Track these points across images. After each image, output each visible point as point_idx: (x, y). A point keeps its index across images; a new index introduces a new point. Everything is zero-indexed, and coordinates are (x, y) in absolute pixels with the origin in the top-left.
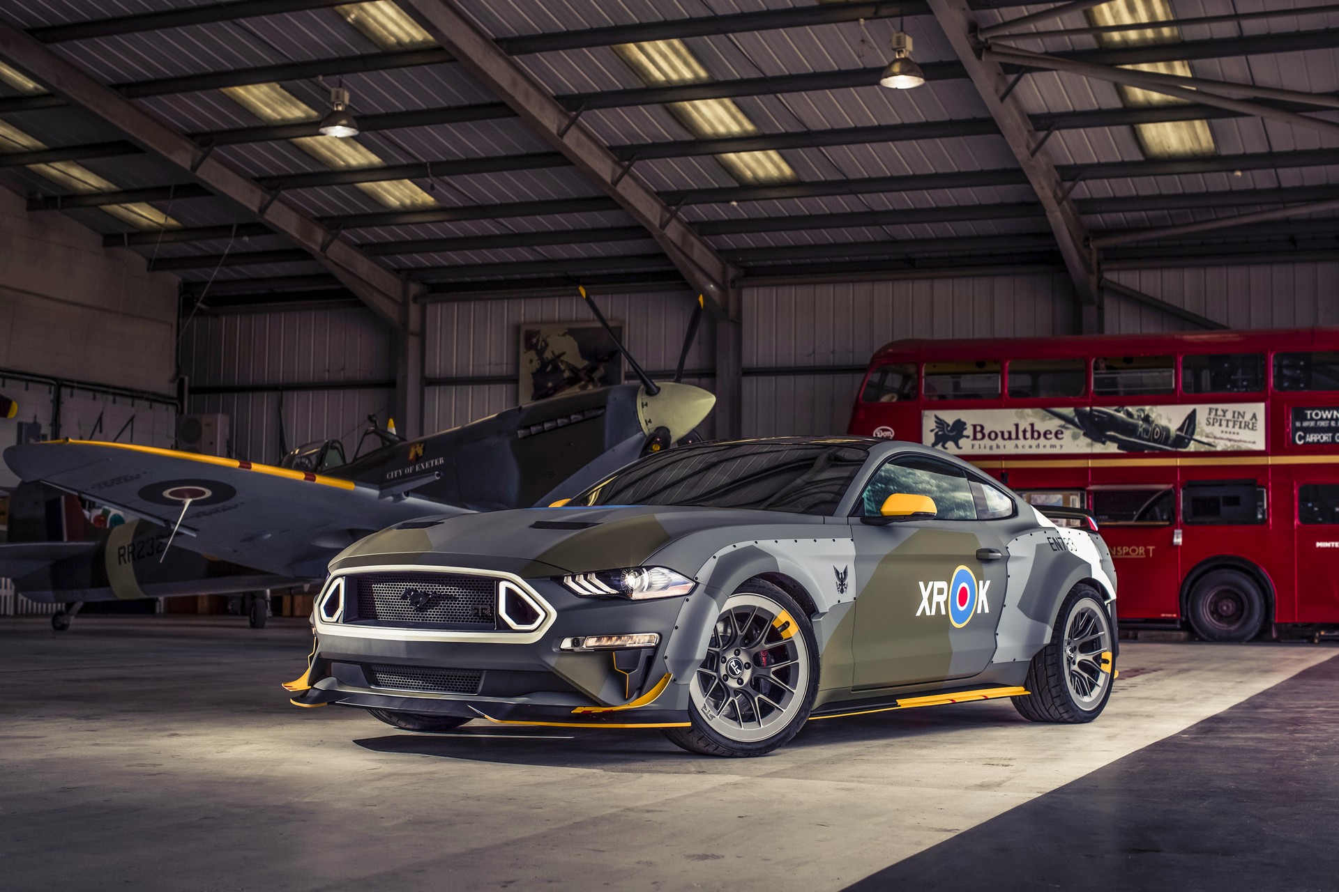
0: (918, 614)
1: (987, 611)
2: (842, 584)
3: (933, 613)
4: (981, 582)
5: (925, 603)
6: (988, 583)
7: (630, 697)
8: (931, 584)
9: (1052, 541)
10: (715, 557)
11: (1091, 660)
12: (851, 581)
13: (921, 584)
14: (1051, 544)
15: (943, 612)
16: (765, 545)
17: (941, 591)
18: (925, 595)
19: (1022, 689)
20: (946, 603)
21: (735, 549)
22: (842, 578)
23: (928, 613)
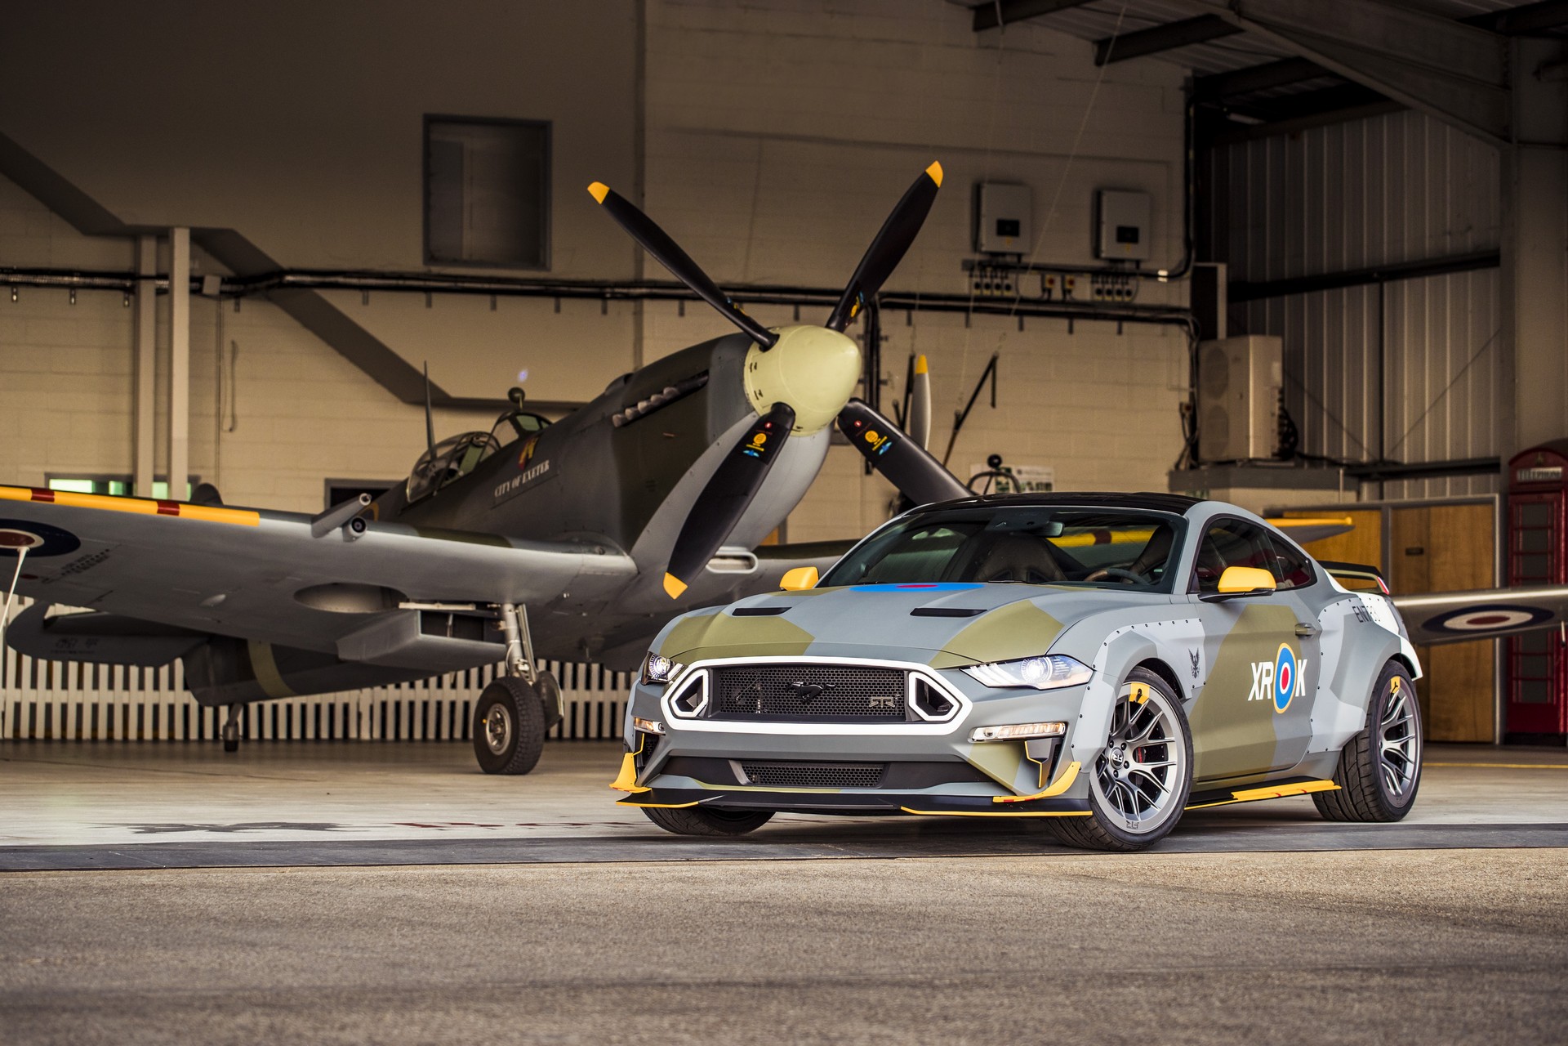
0: (1250, 699)
1: (1303, 694)
2: (1196, 668)
3: (1261, 698)
4: (1300, 661)
5: (1255, 687)
6: (1305, 661)
7: (1042, 786)
8: (1261, 664)
9: (1357, 611)
10: (1105, 644)
11: (1399, 748)
12: (1202, 664)
13: (1253, 665)
14: (1357, 614)
15: (1269, 697)
16: (1139, 629)
17: (1268, 672)
18: (1256, 677)
19: (1331, 783)
20: (1272, 685)
21: (1119, 635)
22: (1195, 660)
23: (1257, 698)
